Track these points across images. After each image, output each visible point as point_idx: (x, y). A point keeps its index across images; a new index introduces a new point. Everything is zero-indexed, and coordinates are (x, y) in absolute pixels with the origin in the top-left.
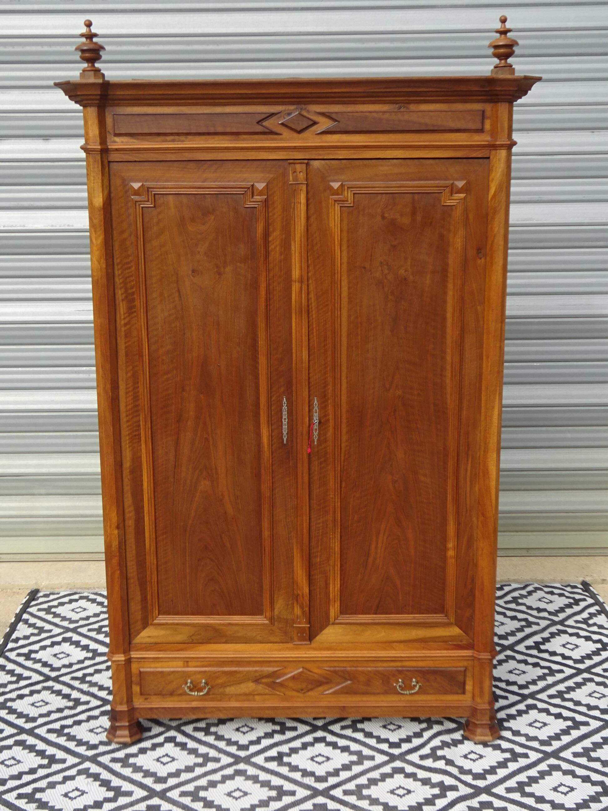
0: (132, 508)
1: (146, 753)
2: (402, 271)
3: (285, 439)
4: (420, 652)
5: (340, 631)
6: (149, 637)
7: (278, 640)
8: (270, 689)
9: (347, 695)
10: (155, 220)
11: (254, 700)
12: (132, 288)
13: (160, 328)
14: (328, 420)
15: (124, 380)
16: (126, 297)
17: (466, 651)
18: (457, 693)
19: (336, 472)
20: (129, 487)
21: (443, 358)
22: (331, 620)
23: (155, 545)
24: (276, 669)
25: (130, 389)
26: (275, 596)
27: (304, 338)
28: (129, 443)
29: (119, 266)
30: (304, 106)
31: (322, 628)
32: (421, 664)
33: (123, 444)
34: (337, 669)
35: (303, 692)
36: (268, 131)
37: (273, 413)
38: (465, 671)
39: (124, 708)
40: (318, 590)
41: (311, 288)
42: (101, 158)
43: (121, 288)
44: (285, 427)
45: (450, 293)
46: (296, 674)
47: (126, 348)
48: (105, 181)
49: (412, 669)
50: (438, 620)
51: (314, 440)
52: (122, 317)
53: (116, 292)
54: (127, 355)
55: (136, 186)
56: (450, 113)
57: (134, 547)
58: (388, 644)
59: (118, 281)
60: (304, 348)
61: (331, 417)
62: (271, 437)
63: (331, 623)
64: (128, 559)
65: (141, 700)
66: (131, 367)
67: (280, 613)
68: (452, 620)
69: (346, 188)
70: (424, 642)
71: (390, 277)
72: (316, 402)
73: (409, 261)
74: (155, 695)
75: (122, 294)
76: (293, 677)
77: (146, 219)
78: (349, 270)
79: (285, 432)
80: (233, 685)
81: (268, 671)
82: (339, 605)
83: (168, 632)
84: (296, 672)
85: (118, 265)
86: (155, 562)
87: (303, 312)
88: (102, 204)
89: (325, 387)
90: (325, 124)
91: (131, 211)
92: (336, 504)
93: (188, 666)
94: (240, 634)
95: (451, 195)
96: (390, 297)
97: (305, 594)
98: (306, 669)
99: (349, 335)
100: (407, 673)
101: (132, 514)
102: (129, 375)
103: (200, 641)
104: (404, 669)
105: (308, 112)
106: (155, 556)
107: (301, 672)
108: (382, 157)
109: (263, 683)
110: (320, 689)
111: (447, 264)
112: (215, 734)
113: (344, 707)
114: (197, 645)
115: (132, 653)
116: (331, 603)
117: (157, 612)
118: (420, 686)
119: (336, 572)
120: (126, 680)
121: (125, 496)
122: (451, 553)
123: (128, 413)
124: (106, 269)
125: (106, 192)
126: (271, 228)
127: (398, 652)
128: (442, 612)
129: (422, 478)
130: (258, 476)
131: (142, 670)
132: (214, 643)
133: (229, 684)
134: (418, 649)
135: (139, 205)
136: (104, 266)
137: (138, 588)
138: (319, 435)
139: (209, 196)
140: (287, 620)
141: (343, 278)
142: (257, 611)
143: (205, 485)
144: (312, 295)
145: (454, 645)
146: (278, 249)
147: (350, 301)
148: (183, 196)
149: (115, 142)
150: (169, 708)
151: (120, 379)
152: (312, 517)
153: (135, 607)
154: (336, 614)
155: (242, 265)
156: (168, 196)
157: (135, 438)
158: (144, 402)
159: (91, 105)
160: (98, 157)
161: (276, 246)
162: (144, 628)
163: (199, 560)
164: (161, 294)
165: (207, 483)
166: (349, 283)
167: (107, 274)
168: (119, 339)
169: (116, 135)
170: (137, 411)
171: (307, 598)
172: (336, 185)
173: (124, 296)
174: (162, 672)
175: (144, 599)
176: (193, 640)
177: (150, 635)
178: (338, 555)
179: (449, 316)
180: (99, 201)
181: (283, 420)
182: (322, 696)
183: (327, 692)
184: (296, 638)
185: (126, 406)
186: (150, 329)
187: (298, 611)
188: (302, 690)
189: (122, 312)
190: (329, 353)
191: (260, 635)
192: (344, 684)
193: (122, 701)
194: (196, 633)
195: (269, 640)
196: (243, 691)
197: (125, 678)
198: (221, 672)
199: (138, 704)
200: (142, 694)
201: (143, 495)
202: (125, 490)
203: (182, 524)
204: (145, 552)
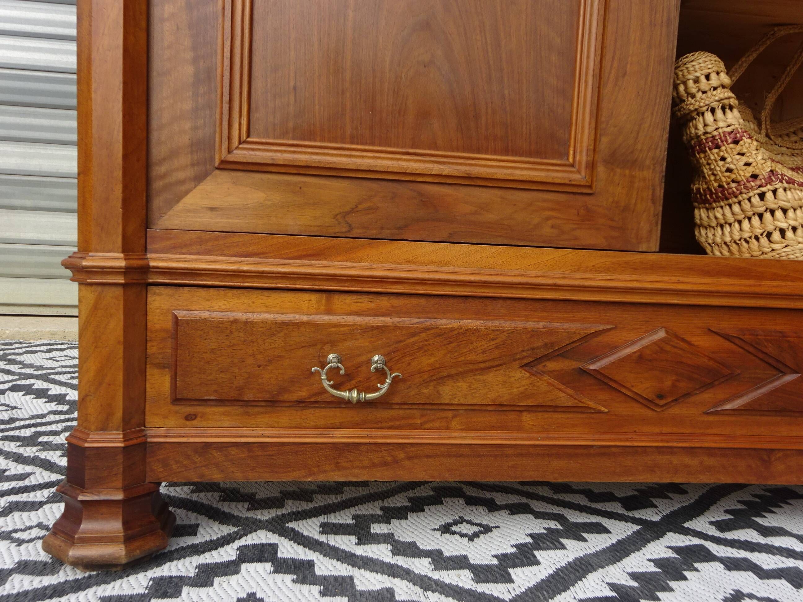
1: (177, 593)
6: (212, 209)
7: (599, 240)
8: (571, 392)
11: (520, 429)
24: (593, 330)
35: (662, 402)
46: (647, 347)
65: (171, 422)
74: (221, 402)
80: (462, 375)
81: (567, 333)
83: (276, 197)
84: (646, 342)
93: (329, 312)
94: (490, 217)
98: (674, 333)
103: (373, 233)
107: (662, 340)
109: (550, 373)
110: (707, 396)
112: (388, 538)
113: (770, 450)
115: (151, 253)
117: (244, 122)
120: (127, 345)
131: (181, 314)
133: (453, 371)
150: (262, 445)
153: (174, 102)
162: (198, 180)
174: (247, 326)
175: (204, 77)
176: (350, 228)
177: (215, 203)
182: (715, 418)
183: (728, 406)
188: (661, 397)
191: (550, 222)
192: (777, 384)
193: (109, 416)
194: (360, 203)
195: (576, 239)
196: (493, 395)
197: (122, 339)
198: (432, 331)
199: (162, 431)
200: (176, 400)
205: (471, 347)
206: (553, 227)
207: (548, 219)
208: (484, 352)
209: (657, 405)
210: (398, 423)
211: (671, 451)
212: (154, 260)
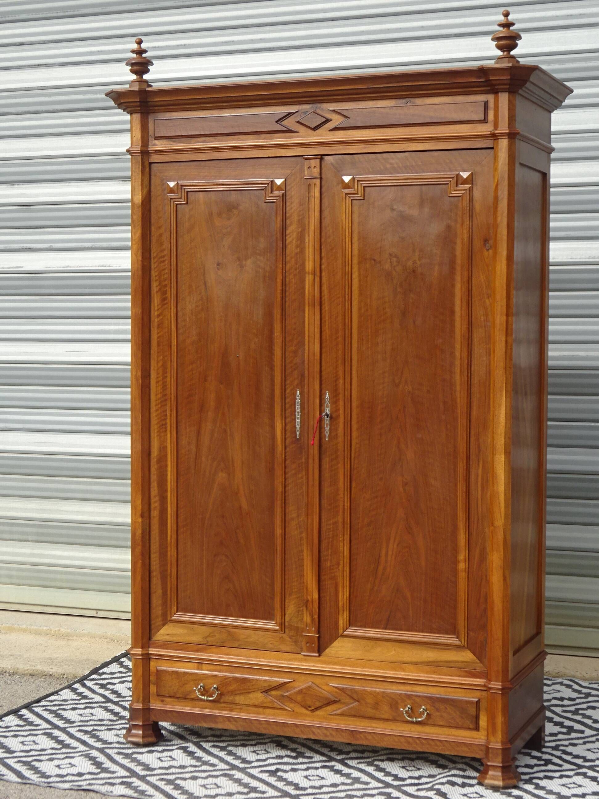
0: (157, 498)
1: (152, 753)
2: (410, 263)
3: (298, 433)
4: (429, 676)
5: (350, 645)
6: (168, 634)
8: (279, 703)
9: (355, 719)
10: (187, 216)
11: (264, 715)
12: (165, 280)
13: (187, 319)
14: (339, 415)
15: (156, 369)
16: (160, 289)
17: (478, 680)
18: (469, 729)
19: (346, 470)
20: (155, 477)
21: (452, 354)
22: (340, 631)
23: (175, 537)
24: (284, 681)
25: (160, 379)
26: (287, 601)
27: (316, 330)
28: (158, 432)
29: (156, 260)
30: (319, 105)
31: (332, 640)
32: (431, 690)
33: (152, 434)
34: (345, 687)
35: (311, 709)
36: (286, 129)
37: (287, 406)
38: (478, 703)
39: (139, 706)
40: (328, 598)
41: (324, 280)
42: (142, 159)
43: (156, 281)
44: (298, 421)
45: (458, 286)
46: (304, 688)
47: (158, 338)
48: (144, 181)
49: (421, 694)
50: (449, 641)
51: (325, 435)
52: (156, 309)
53: (152, 283)
54: (158, 345)
55: (172, 184)
56: (453, 105)
58: (398, 664)
59: (154, 274)
60: (316, 341)
61: (341, 412)
62: (284, 431)
63: (340, 634)
64: (152, 551)
65: (157, 702)
66: (162, 357)
67: (291, 619)
68: (464, 642)
69: (356, 181)
70: (434, 665)
71: (399, 269)
72: (327, 396)
73: (417, 254)
74: (170, 697)
75: (157, 286)
76: (300, 692)
77: (180, 216)
78: (359, 263)
79: (298, 426)
80: (242, 694)
81: (277, 682)
82: (348, 615)
83: (186, 631)
84: (304, 686)
85: (154, 258)
86: (175, 555)
87: (316, 304)
88: (141, 201)
89: (336, 381)
90: (337, 121)
91: (167, 208)
92: (346, 504)
93: (202, 670)
94: (252, 640)
95: (457, 186)
96: (399, 290)
97: (314, 600)
98: (314, 683)
99: (360, 327)
100: (416, 698)
101: (157, 505)
102: (160, 364)
103: (214, 644)
104: (414, 694)
105: (322, 110)
106: (175, 549)
107: (309, 686)
108: (390, 151)
109: (271, 695)
110: (329, 708)
111: (455, 256)
112: (230, 751)
113: (352, 731)
114: (212, 647)
115: (150, 649)
116: (341, 613)
117: (175, 608)
118: (428, 714)
119: (345, 578)
120: (143, 677)
121: (152, 486)
122: (462, 566)
123: (157, 402)
124: (142, 261)
125: (145, 191)
126: (288, 222)
127: (407, 673)
128: (454, 633)
129: (433, 482)
130: (271, 471)
131: (159, 668)
132: (228, 647)
133: (239, 692)
134: (427, 673)
135: (174, 202)
136: (141, 259)
137: (160, 583)
138: (330, 430)
139: (234, 192)
140: (298, 628)
141: (353, 271)
142: (268, 616)
143: (221, 476)
144: (325, 287)
145: (466, 672)
146: (294, 242)
147: (361, 294)
148: (211, 192)
149: (155, 145)
150: (182, 713)
151: (152, 368)
152: (323, 517)
153: (156, 601)
154: (345, 626)
155: (262, 258)
156: (199, 193)
157: (163, 427)
158: (171, 391)
159: (135, 112)
160: (139, 158)
161: (293, 240)
162: (164, 625)
163: (215, 555)
164: (190, 286)
165: (224, 475)
166: (360, 275)
167: (143, 267)
168: (152, 329)
169: (157, 138)
170: (166, 400)
171: (316, 605)
172: (347, 179)
173: (159, 287)
174: (177, 673)
175: (165, 594)
176: (208, 642)
177: (169, 632)
178: (347, 560)
179: (457, 309)
180: (138, 199)
181: (297, 414)
182: (330, 716)
183: (335, 712)
184: (304, 648)
185: (156, 395)
186: (179, 320)
187: (307, 618)
188: (310, 707)
189: (156, 304)
190: (340, 347)
192: (352, 705)
193: (139, 699)
194: (210, 634)
195: (281, 649)
196: (253, 701)
199: (154, 705)
200: (158, 695)
201: (167, 485)
202: (152, 480)
203: (201, 516)
204: (167, 544)
205: (245, 684)
206: (273, 644)
207: (270, 641)
208: (249, 686)
209: (309, 710)
210: (223, 709)
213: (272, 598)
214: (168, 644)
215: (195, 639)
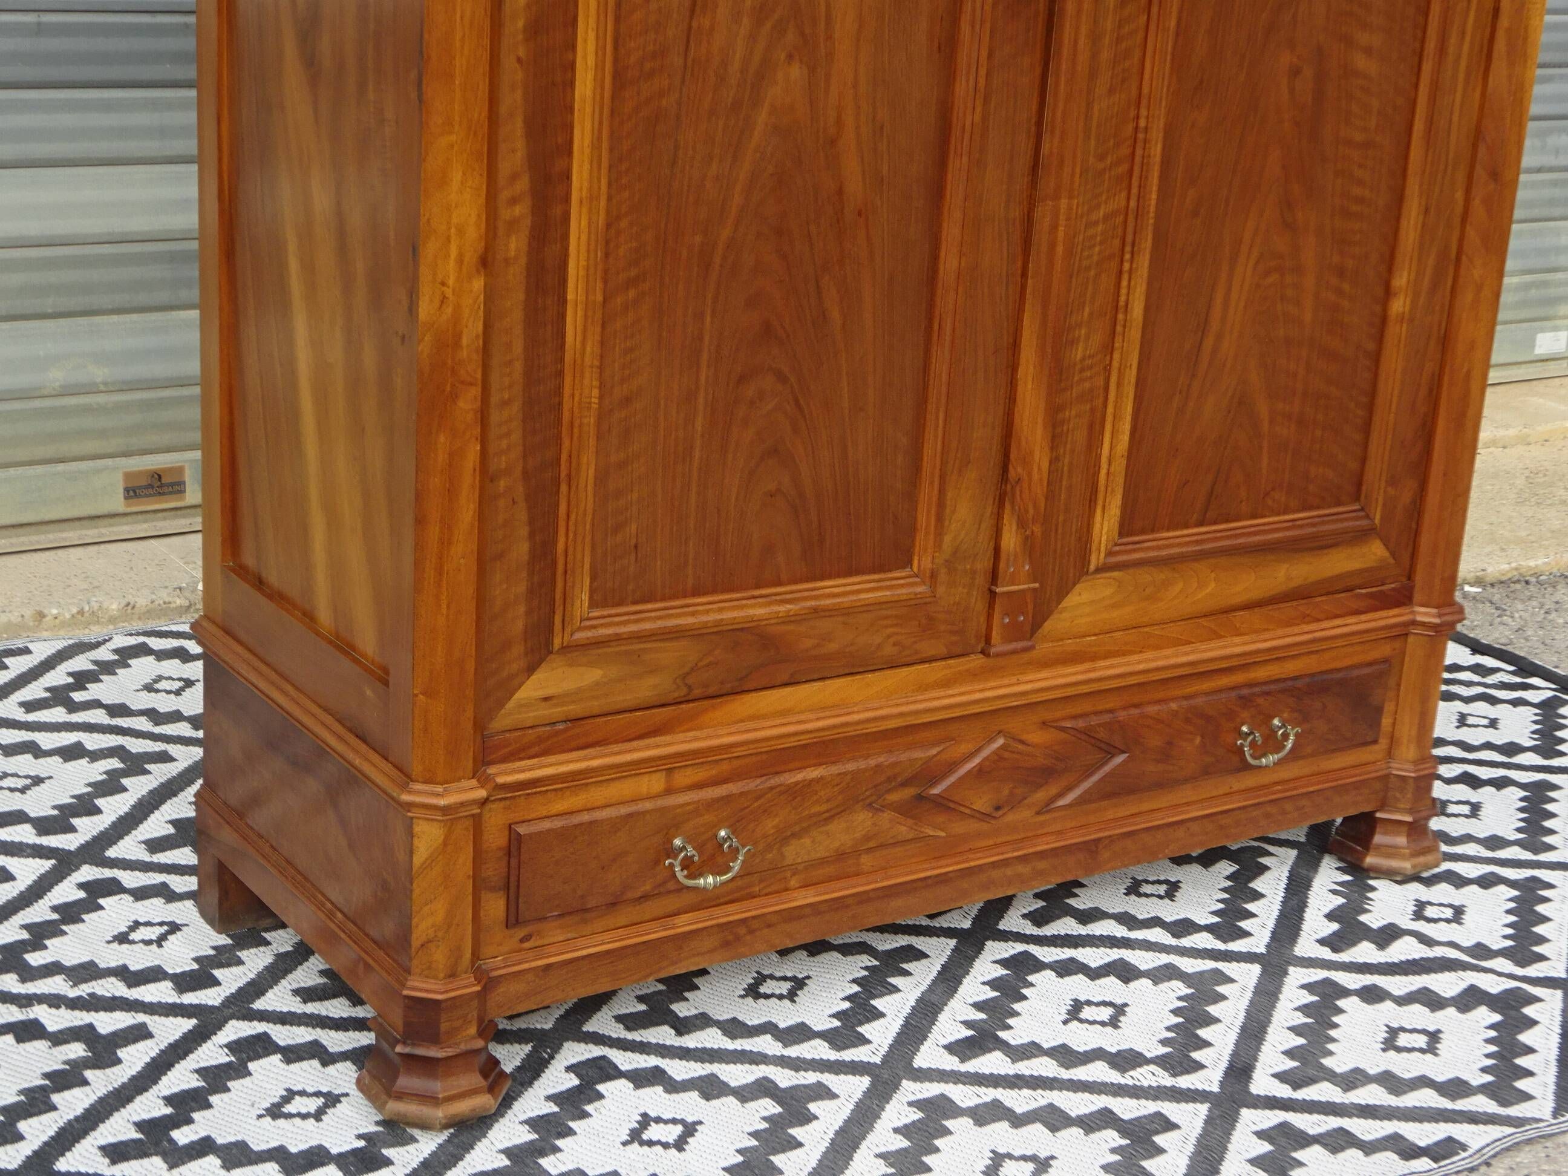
0: (523, 184)
1: (566, 1131)
4: (1296, 629)
5: (1108, 592)
6: (546, 699)
7: (941, 648)
8: (911, 823)
17: (1396, 611)
18: (1361, 744)
20: (519, 95)
22: (1093, 558)
24: (934, 751)
26: (951, 494)
31: (1063, 591)
32: (1291, 668)
34: (1094, 720)
35: (1000, 813)
38: (1386, 672)
46: (986, 758)
49: (1273, 687)
50: (1341, 525)
57: (518, 347)
63: (1092, 567)
65: (506, 948)
67: (955, 552)
68: (1374, 519)
70: (1303, 597)
74: (560, 915)
76: (980, 773)
80: (805, 831)
81: (911, 761)
82: (1119, 504)
83: (613, 671)
84: (986, 752)
86: (595, 400)
93: (669, 789)
94: (833, 647)
97: (1037, 472)
98: (1013, 737)
100: (1261, 701)
103: (711, 691)
104: (1257, 690)
107: (1003, 747)
109: (890, 807)
110: (1041, 795)
112: (706, 1020)
113: (1097, 841)
114: (706, 703)
115: (496, 769)
117: (586, 597)
118: (1297, 735)
122: (1399, 305)
127: (1246, 638)
128: (1357, 498)
129: (1361, 62)
131: (523, 830)
132: (756, 690)
133: (797, 828)
134: (1289, 623)
137: (521, 514)
140: (973, 574)
142: (894, 554)
143: (786, 80)
145: (1371, 596)
153: (506, 588)
154: (1111, 537)
162: (531, 669)
163: (742, 379)
165: (796, 72)
171: (1040, 491)
174: (591, 826)
175: (542, 553)
176: (690, 688)
177: (549, 692)
182: (1047, 817)
183: (1061, 803)
184: (996, 634)
187: (1010, 539)
188: (998, 808)
191: (891, 640)
192: (1107, 768)
193: (458, 958)
194: (701, 660)
195: (916, 652)
196: (837, 844)
197: (471, 873)
198: (778, 790)
199: (501, 961)
200: (510, 924)
201: (569, 128)
202: (503, 110)
203: (698, 239)
204: (562, 360)
205: (815, 798)
206: (894, 645)
207: (889, 637)
208: (828, 801)
209: (994, 818)
210: (737, 895)
211: (1005, 863)
212: (497, 774)
213: (911, 496)
214: (557, 733)
215: (646, 689)
